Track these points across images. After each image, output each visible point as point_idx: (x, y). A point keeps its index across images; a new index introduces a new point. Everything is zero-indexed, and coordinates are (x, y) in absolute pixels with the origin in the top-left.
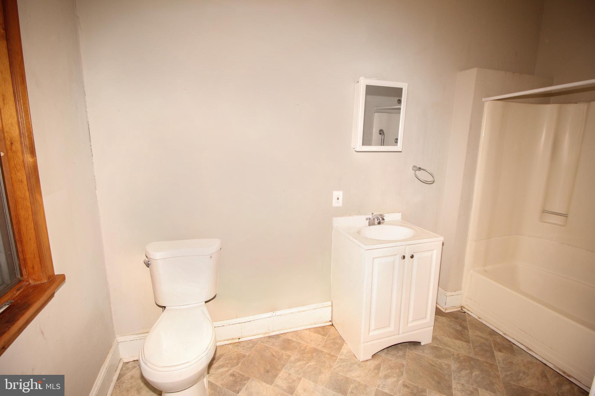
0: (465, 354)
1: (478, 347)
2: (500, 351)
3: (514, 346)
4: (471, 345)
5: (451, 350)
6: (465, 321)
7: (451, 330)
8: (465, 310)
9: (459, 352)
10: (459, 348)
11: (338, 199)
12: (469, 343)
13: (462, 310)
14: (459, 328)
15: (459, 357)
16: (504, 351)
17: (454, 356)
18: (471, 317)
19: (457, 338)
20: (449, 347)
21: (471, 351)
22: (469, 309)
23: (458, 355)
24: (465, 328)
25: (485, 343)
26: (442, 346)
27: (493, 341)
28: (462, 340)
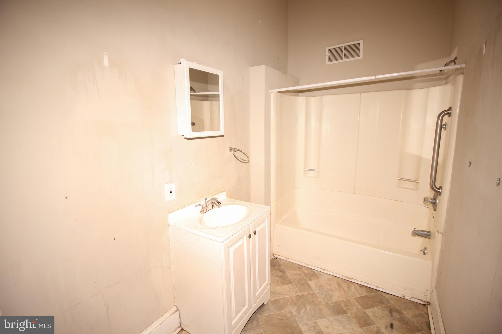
0: (295, 295)
1: (299, 284)
2: (310, 280)
3: (314, 271)
4: (293, 284)
5: (285, 297)
6: (280, 265)
7: (277, 279)
8: (276, 256)
9: (291, 296)
10: (288, 292)
11: (171, 192)
12: (292, 283)
13: (274, 256)
14: (280, 274)
15: (293, 300)
16: (312, 279)
17: (289, 301)
18: (282, 260)
19: (284, 284)
20: (283, 294)
21: (296, 290)
22: (279, 254)
23: (291, 298)
24: (283, 271)
25: (300, 278)
26: (278, 297)
27: (303, 273)
28: (287, 284)
